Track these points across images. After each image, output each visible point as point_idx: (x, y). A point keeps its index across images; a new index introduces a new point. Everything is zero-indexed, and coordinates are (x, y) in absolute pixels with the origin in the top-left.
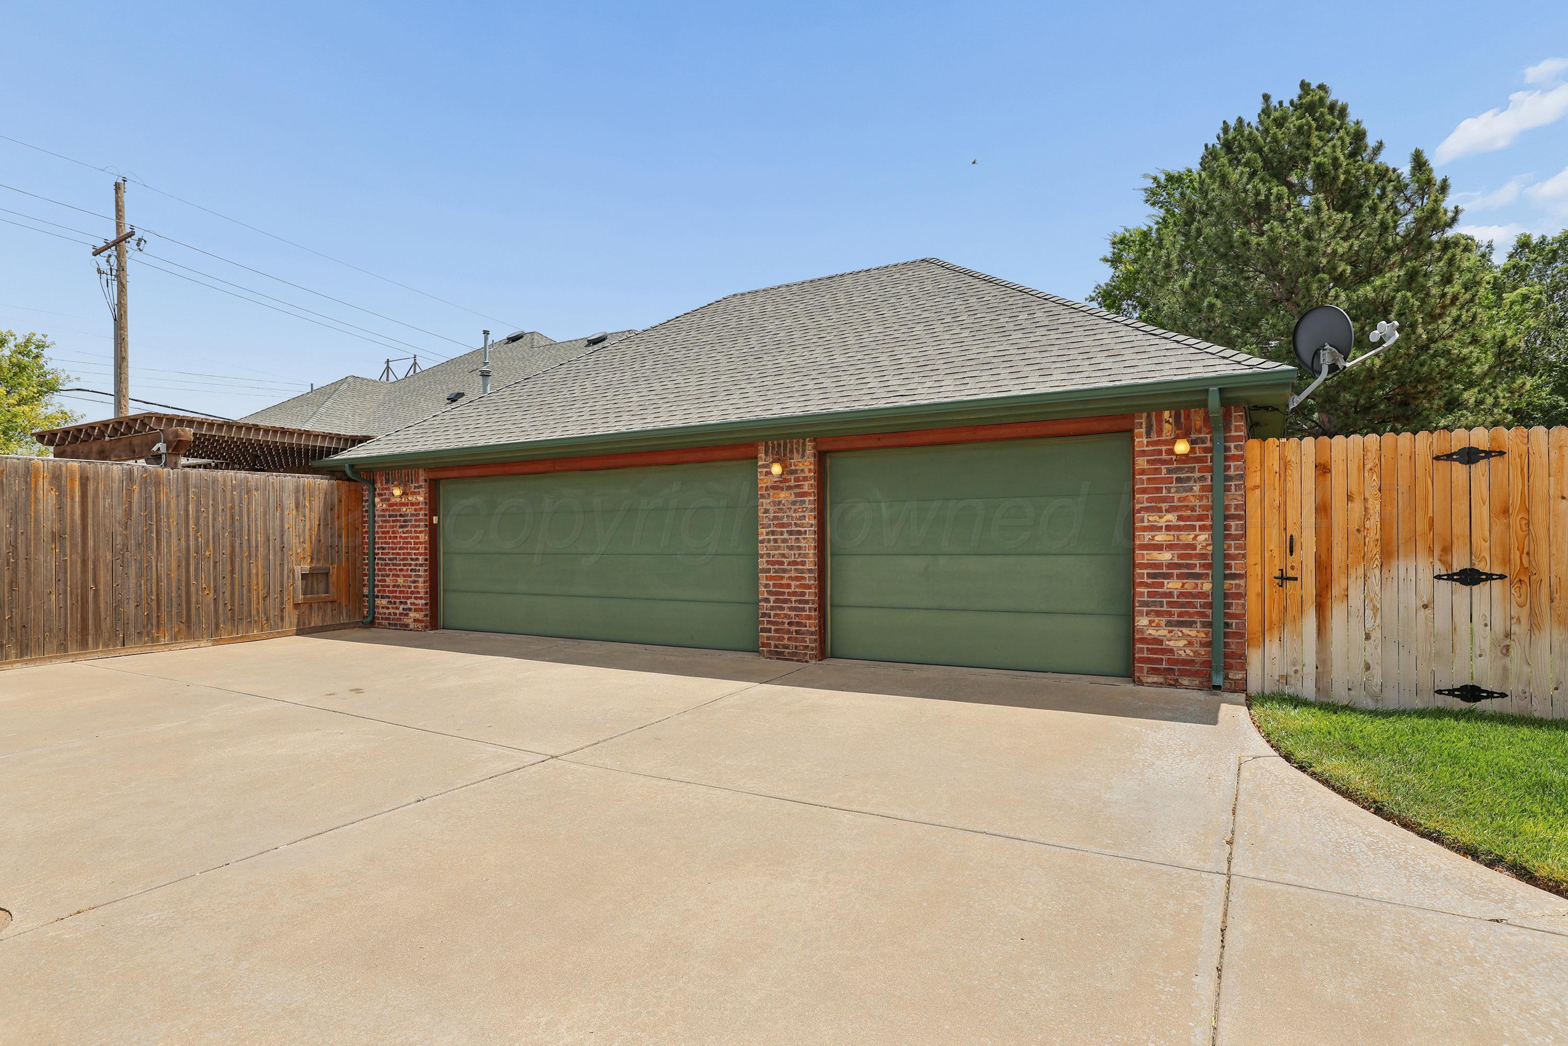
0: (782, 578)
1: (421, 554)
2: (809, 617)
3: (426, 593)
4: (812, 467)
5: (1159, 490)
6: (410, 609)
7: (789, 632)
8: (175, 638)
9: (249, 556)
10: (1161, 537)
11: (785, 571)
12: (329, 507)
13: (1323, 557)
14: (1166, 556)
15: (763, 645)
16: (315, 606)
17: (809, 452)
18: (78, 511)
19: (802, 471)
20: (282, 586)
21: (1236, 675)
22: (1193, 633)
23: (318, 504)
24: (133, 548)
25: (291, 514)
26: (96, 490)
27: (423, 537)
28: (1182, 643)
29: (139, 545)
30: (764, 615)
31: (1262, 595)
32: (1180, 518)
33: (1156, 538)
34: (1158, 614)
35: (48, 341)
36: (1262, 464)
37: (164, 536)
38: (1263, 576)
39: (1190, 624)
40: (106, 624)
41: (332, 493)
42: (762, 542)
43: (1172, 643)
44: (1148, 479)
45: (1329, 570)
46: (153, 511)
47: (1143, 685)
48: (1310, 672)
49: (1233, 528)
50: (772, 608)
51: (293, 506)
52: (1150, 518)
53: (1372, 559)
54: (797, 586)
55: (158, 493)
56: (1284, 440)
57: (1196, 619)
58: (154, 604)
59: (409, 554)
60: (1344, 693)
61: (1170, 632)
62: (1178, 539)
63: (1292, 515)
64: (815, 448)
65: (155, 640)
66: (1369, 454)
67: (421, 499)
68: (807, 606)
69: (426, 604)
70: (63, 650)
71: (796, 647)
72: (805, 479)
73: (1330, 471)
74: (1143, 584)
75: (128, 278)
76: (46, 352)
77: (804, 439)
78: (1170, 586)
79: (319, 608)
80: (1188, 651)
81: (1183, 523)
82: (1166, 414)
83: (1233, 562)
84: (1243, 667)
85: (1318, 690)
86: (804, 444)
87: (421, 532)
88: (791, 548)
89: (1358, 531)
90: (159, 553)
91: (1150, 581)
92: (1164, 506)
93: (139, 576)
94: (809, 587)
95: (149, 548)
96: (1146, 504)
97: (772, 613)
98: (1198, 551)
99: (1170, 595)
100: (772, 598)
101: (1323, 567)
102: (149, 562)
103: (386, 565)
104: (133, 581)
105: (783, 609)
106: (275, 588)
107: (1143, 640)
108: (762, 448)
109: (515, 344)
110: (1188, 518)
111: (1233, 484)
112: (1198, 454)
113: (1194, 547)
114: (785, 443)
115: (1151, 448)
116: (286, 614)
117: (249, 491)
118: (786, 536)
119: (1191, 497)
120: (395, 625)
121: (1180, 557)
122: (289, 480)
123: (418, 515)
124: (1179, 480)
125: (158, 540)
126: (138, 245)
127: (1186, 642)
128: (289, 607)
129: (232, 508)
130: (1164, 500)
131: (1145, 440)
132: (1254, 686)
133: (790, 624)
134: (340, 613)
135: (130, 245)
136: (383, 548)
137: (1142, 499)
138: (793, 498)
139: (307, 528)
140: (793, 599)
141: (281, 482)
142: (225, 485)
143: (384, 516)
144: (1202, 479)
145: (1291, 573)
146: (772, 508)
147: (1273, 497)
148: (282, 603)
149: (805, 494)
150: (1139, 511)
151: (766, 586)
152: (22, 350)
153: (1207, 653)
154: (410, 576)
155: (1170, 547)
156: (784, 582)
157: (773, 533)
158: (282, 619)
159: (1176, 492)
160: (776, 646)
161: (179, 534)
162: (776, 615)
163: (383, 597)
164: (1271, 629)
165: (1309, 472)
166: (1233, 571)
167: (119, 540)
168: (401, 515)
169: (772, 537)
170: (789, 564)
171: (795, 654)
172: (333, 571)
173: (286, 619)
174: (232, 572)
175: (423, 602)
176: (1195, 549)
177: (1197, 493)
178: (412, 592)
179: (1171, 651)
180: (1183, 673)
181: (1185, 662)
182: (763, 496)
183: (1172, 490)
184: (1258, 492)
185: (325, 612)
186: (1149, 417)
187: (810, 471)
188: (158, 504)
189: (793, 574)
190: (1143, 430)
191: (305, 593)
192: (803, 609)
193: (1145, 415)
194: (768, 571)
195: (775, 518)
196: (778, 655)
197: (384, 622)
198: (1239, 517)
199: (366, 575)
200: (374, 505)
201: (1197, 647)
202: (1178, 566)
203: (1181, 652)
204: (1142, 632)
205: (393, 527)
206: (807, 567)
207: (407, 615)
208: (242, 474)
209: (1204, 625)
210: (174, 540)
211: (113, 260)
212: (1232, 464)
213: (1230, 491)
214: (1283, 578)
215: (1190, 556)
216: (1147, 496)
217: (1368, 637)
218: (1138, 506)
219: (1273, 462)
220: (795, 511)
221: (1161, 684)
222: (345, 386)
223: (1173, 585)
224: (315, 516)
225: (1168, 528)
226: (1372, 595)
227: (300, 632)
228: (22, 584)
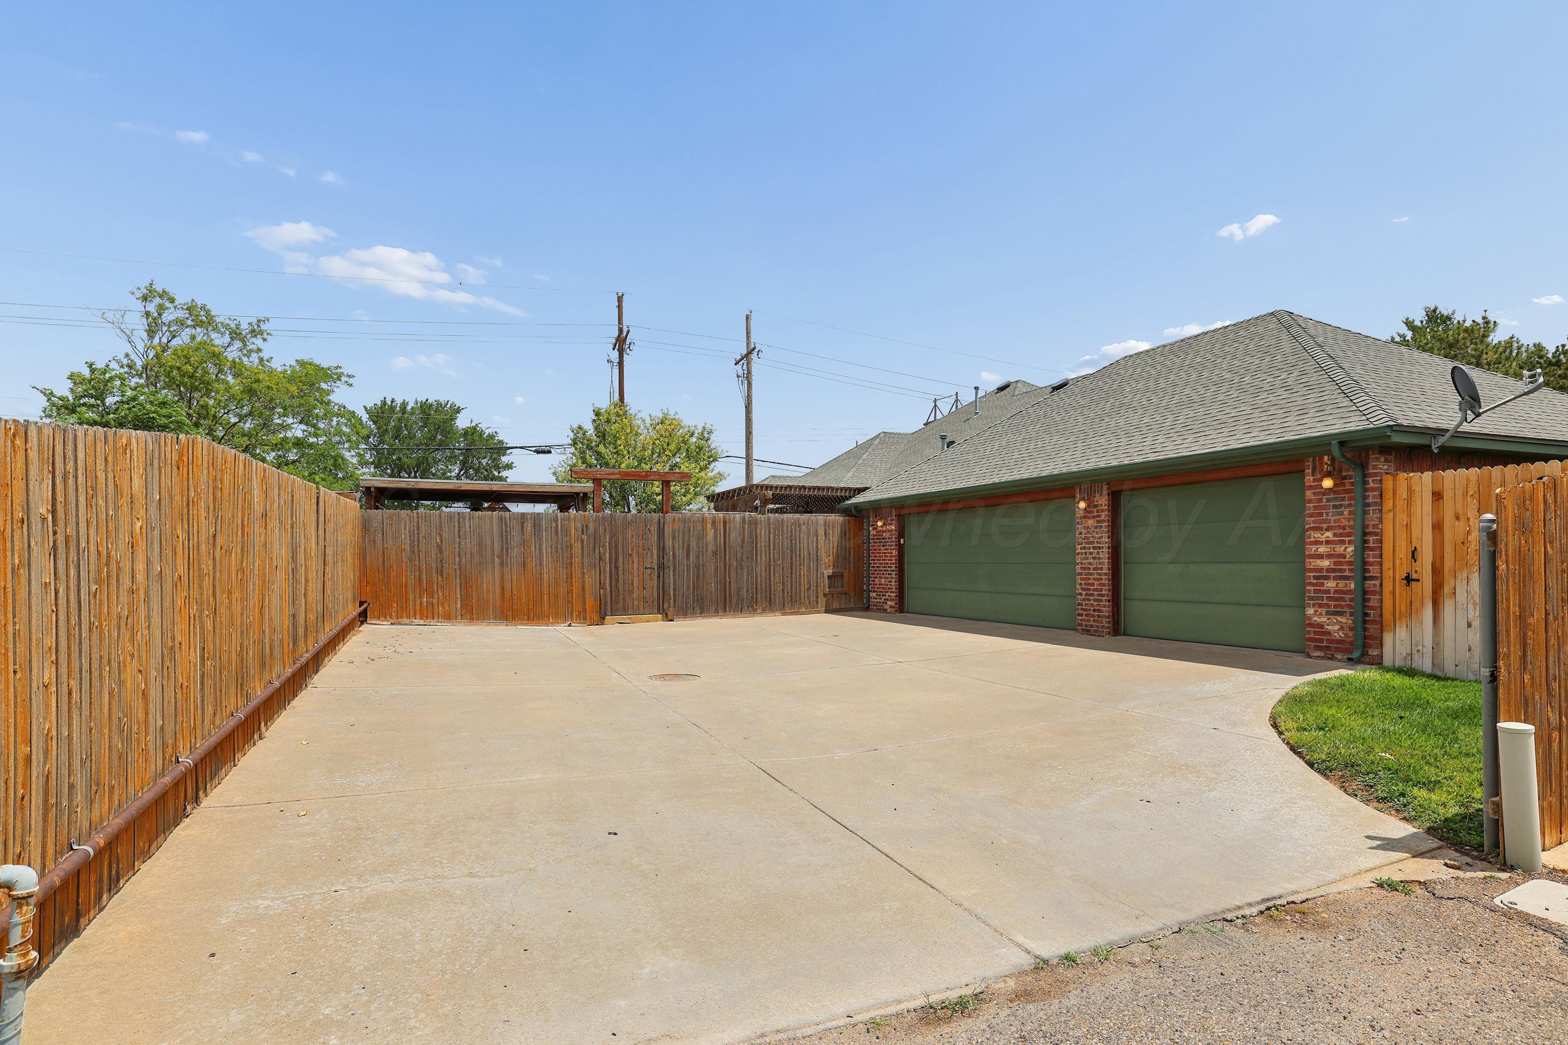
0: (1089, 579)
1: (893, 564)
2: (1105, 606)
3: (896, 589)
4: (1106, 502)
5: (1321, 514)
6: (888, 599)
7: (1093, 616)
8: (764, 610)
9: (800, 565)
10: (1322, 549)
11: (1091, 574)
12: (844, 534)
13: (1438, 564)
14: (1326, 563)
15: (1079, 625)
16: (836, 595)
17: (1105, 492)
18: (722, 540)
19: (1101, 505)
20: (817, 583)
21: (1374, 652)
22: (1344, 620)
23: (837, 532)
24: (745, 559)
25: (822, 538)
26: (730, 528)
27: (895, 553)
28: (1337, 627)
29: (748, 558)
30: (1079, 604)
31: (1394, 592)
32: (1335, 535)
33: (1319, 550)
34: (1321, 606)
35: (713, 428)
36: (1394, 494)
37: (759, 552)
38: (1394, 578)
39: (1341, 614)
40: (734, 600)
41: (845, 525)
42: (1078, 554)
43: (1329, 627)
44: (1314, 506)
45: (1441, 574)
46: (754, 539)
47: (1311, 658)
48: (1428, 651)
49: (1371, 542)
50: (1084, 600)
51: (823, 534)
52: (1315, 535)
53: (1473, 565)
54: (1098, 585)
55: (756, 529)
56: (1412, 474)
57: (1345, 609)
58: (754, 590)
59: (887, 563)
60: (1452, 668)
61: (1329, 619)
62: (1334, 551)
63: (1416, 533)
64: (1108, 489)
65: (755, 610)
66: (1471, 484)
67: (893, 528)
68: (1104, 598)
69: (896, 596)
70: (716, 613)
71: (1098, 627)
72: (1103, 511)
73: (1443, 498)
74: (1311, 584)
75: (753, 378)
76: (712, 437)
77: (1102, 483)
78: (1329, 585)
79: (838, 597)
80: (1341, 634)
81: (1337, 539)
82: (1326, 458)
83: (1371, 568)
84: (1381, 645)
85: (1433, 665)
86: (1102, 487)
87: (893, 549)
88: (1094, 558)
89: (1463, 543)
90: (757, 563)
91: (1315, 581)
92: (1325, 526)
93: (748, 575)
94: (1104, 585)
95: (752, 559)
96: (1313, 525)
97: (1084, 603)
98: (1347, 560)
99: (1328, 591)
100: (1084, 593)
101: (1437, 571)
102: (752, 567)
103: (876, 570)
104: (745, 577)
105: (1089, 600)
106: (813, 584)
107: (1310, 625)
108: (1078, 490)
109: (1002, 393)
110: (1341, 535)
111: (1371, 509)
112: (1347, 487)
113: (1344, 556)
114: (1091, 487)
115: (1316, 484)
116: (819, 600)
117: (800, 526)
118: (1092, 550)
119: (1343, 520)
120: (880, 609)
121: (1335, 563)
122: (820, 518)
123: (892, 538)
124: (1335, 507)
125: (756, 555)
126: (758, 355)
127: (1339, 627)
128: (821, 595)
129: (791, 536)
130: (1324, 521)
131: (1312, 478)
132: (1387, 661)
133: (1094, 610)
134: (850, 601)
135: (754, 356)
136: (874, 560)
137: (1310, 522)
138: (1095, 524)
139: (831, 546)
140: (1096, 593)
141: (817, 519)
142: (787, 523)
143: (874, 539)
144: (1350, 506)
145: (1414, 576)
146: (1084, 531)
147: (1402, 518)
148: (817, 593)
149: (1102, 521)
150: (1308, 530)
151: (1081, 584)
152: (702, 437)
153: (1354, 635)
154: (887, 578)
155: (1329, 556)
156: (1091, 581)
157: (1084, 548)
158: (817, 603)
159: (1332, 516)
160: (1086, 626)
161: (766, 552)
162: (1086, 604)
163: (874, 592)
164: (1400, 618)
165: (1428, 498)
166: (1371, 575)
167: (739, 555)
168: (883, 539)
169: (1083, 551)
170: (1094, 569)
171: (1096, 631)
172: (846, 575)
173: (819, 603)
174: (791, 573)
175: (894, 594)
176: (1345, 558)
177: (1347, 516)
178: (889, 589)
179: (1329, 633)
180: (1338, 650)
181: (1339, 642)
182: (1078, 523)
183: (1330, 514)
184: (1391, 514)
185: (841, 600)
186: (1314, 461)
187: (1105, 505)
188: (756, 534)
189: (1096, 576)
190: (1310, 471)
191: (829, 588)
192: (1101, 601)
193: (1311, 459)
194: (1081, 574)
195: (1086, 538)
196: (1087, 632)
197: (875, 608)
198: (1376, 534)
199: (865, 577)
200: (869, 532)
201: (1347, 630)
202: (1334, 570)
203: (1336, 634)
204: (1310, 619)
205: (879, 546)
206: (1104, 571)
207: (886, 603)
208: (797, 516)
209: (1352, 614)
210: (763, 555)
211: (745, 367)
212: (1371, 494)
213: (1369, 514)
214: (1408, 579)
215: (1341, 563)
216: (1313, 519)
217: (1469, 625)
218: (1307, 527)
219: (1403, 492)
220: (1097, 533)
221: (1323, 657)
222: (878, 440)
223: (1330, 584)
224: (836, 539)
225: (1328, 542)
226: (1473, 593)
227: (827, 612)
228: (701, 576)
